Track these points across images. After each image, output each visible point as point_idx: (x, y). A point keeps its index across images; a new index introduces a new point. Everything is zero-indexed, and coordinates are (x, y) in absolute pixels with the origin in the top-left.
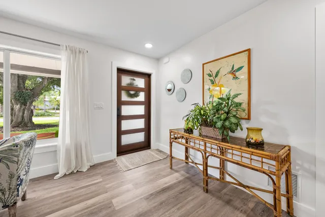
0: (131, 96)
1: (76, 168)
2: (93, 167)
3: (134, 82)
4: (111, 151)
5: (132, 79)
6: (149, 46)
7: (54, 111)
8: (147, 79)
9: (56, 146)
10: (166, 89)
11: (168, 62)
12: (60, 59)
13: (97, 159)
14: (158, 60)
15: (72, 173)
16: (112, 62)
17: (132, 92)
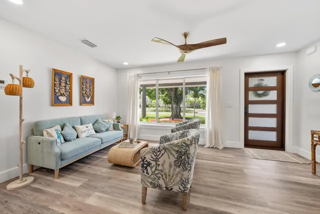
0: (259, 95)
1: (215, 145)
2: (225, 148)
3: (263, 82)
4: (240, 141)
5: (260, 80)
6: (281, 45)
7: (188, 109)
8: (280, 76)
9: (204, 129)
10: (310, 84)
11: (315, 52)
12: (206, 76)
13: (229, 144)
14: (297, 52)
15: (213, 147)
16: (240, 70)
17: (260, 92)
